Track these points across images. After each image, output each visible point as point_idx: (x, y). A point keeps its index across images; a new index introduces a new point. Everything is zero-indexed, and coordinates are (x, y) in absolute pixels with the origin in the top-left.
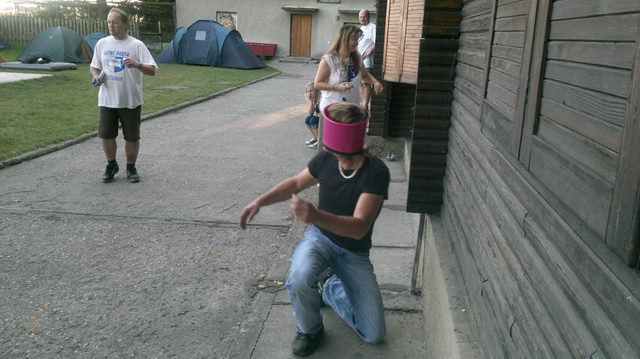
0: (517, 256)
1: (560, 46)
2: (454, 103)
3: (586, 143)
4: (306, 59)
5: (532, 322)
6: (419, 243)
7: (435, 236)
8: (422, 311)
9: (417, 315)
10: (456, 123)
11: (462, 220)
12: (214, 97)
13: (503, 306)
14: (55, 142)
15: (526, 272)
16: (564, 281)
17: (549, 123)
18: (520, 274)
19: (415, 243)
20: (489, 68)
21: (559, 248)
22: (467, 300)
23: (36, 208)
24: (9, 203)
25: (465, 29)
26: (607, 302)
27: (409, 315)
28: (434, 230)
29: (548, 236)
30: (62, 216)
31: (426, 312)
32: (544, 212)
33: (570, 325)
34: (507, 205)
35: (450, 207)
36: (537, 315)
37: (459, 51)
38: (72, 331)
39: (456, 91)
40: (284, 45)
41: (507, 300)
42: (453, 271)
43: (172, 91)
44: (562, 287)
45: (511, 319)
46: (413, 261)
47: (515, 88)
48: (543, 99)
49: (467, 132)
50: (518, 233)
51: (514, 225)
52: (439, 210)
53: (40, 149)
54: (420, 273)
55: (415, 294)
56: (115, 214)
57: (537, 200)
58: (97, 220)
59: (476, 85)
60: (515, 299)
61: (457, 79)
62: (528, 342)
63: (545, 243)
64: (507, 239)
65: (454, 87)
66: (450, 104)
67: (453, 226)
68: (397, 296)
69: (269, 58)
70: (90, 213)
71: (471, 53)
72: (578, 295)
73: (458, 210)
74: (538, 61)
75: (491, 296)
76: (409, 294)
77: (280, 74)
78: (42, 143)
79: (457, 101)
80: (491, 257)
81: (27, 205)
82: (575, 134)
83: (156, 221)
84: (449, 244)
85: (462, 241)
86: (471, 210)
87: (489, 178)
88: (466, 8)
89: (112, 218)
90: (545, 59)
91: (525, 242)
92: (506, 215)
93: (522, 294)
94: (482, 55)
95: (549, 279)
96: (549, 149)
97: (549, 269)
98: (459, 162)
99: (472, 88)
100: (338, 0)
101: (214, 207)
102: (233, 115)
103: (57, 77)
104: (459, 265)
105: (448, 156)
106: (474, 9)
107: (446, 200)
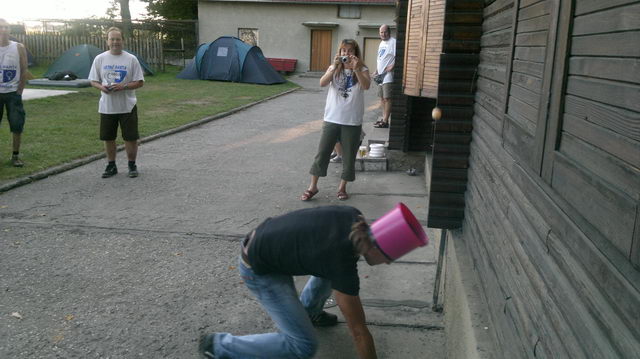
0: (540, 273)
1: (582, 62)
2: (475, 117)
3: (609, 159)
5: (556, 341)
6: (441, 259)
7: (457, 252)
8: (443, 328)
9: (439, 333)
10: (474, 134)
11: (484, 235)
12: (235, 112)
13: (526, 325)
14: (80, 157)
15: (549, 290)
16: (588, 299)
17: (571, 139)
18: (544, 292)
19: (437, 259)
20: (510, 83)
21: (585, 269)
22: (490, 318)
23: (61, 222)
24: (34, 217)
25: (485, 43)
27: (430, 332)
28: (456, 246)
29: (572, 254)
30: (86, 230)
31: (447, 330)
32: (568, 229)
33: (595, 345)
34: (527, 218)
35: (472, 222)
36: (562, 334)
37: (480, 65)
38: (94, 344)
39: (476, 105)
40: (304, 60)
41: (530, 317)
42: (475, 288)
43: (194, 106)
44: (587, 306)
45: (535, 339)
46: (434, 277)
47: (537, 104)
48: (565, 115)
49: (488, 146)
50: (541, 250)
51: (537, 242)
52: (461, 226)
53: (66, 164)
54: (441, 289)
55: (437, 311)
56: (137, 227)
57: (560, 216)
58: (120, 234)
59: (495, 98)
60: (539, 318)
61: (478, 94)
63: (569, 261)
64: (530, 256)
65: (475, 102)
66: (472, 119)
67: (475, 242)
68: (419, 312)
69: (289, 73)
70: (114, 226)
71: (494, 68)
72: (603, 315)
73: (477, 219)
74: (559, 76)
75: (515, 314)
76: (430, 310)
77: (300, 88)
78: (68, 158)
79: (478, 116)
80: (514, 274)
81: (52, 220)
82: (598, 150)
83: (177, 235)
84: (471, 260)
85: (485, 257)
86: (494, 226)
87: (511, 194)
88: (487, 23)
89: (135, 232)
90: (567, 74)
91: (548, 259)
92: (529, 232)
93: (547, 313)
94: (503, 69)
95: (573, 297)
96: (571, 165)
97: (573, 286)
98: (480, 176)
99: (493, 102)
100: (358, 16)
101: (235, 222)
102: (254, 130)
103: (83, 94)
104: (482, 282)
105: (469, 170)
106: (495, 25)
107: (467, 216)
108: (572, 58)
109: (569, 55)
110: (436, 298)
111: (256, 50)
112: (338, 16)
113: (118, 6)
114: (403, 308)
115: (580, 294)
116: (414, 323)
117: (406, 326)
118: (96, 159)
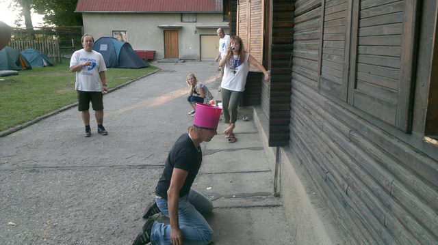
0: (346, 153)
1: (365, 48)
2: (293, 81)
3: (383, 88)
4: (176, 60)
5: (359, 182)
7: (289, 158)
8: (282, 205)
9: (280, 208)
10: (293, 90)
11: (306, 145)
12: (119, 88)
13: (340, 182)
14: (20, 123)
15: (353, 159)
16: (374, 155)
17: (362, 82)
18: (349, 161)
21: (371, 141)
22: (315, 188)
23: (20, 165)
25: (298, 38)
26: (396, 157)
27: (275, 208)
28: (287, 155)
29: (364, 137)
30: (40, 169)
31: (285, 205)
32: (361, 126)
33: (380, 174)
34: (336, 128)
35: (298, 143)
36: (362, 177)
37: (294, 51)
38: (70, 235)
39: (293, 74)
40: (160, 51)
41: (342, 177)
42: (303, 175)
44: (374, 159)
45: (346, 187)
48: (358, 72)
49: (305, 95)
50: (346, 141)
51: (343, 138)
52: (289, 144)
53: (11, 129)
54: (278, 184)
55: (277, 196)
56: (74, 165)
57: (356, 122)
58: (64, 170)
59: (309, 69)
60: (348, 175)
61: (294, 67)
62: (357, 193)
63: (363, 141)
64: (339, 146)
65: (292, 71)
66: (290, 82)
67: (300, 150)
68: (266, 198)
69: (150, 60)
70: (59, 166)
71: (304, 52)
73: (303, 140)
74: (354, 54)
75: (332, 179)
76: (273, 196)
77: (160, 71)
78: (11, 125)
79: (295, 79)
80: (330, 159)
81: (13, 165)
82: (376, 86)
83: (103, 168)
84: (298, 160)
85: (308, 157)
86: (313, 138)
87: (324, 118)
88: (297, 27)
89: (74, 168)
90: (358, 54)
91: (351, 145)
92: (338, 135)
93: (351, 169)
94: (316, 53)
95: (366, 157)
96: (364, 94)
97: (366, 153)
98: (300, 113)
99: (306, 71)
100: (195, 20)
101: (139, 157)
102: (135, 99)
103: (8, 81)
104: (308, 171)
105: (291, 111)
106: (303, 28)
107: (293, 137)
108: (360, 47)
109: (358, 45)
110: (275, 189)
111: (127, 45)
112: (182, 21)
113: (23, 18)
114: (256, 197)
115: (370, 155)
116: (264, 204)
117: (260, 206)
118: (31, 124)
